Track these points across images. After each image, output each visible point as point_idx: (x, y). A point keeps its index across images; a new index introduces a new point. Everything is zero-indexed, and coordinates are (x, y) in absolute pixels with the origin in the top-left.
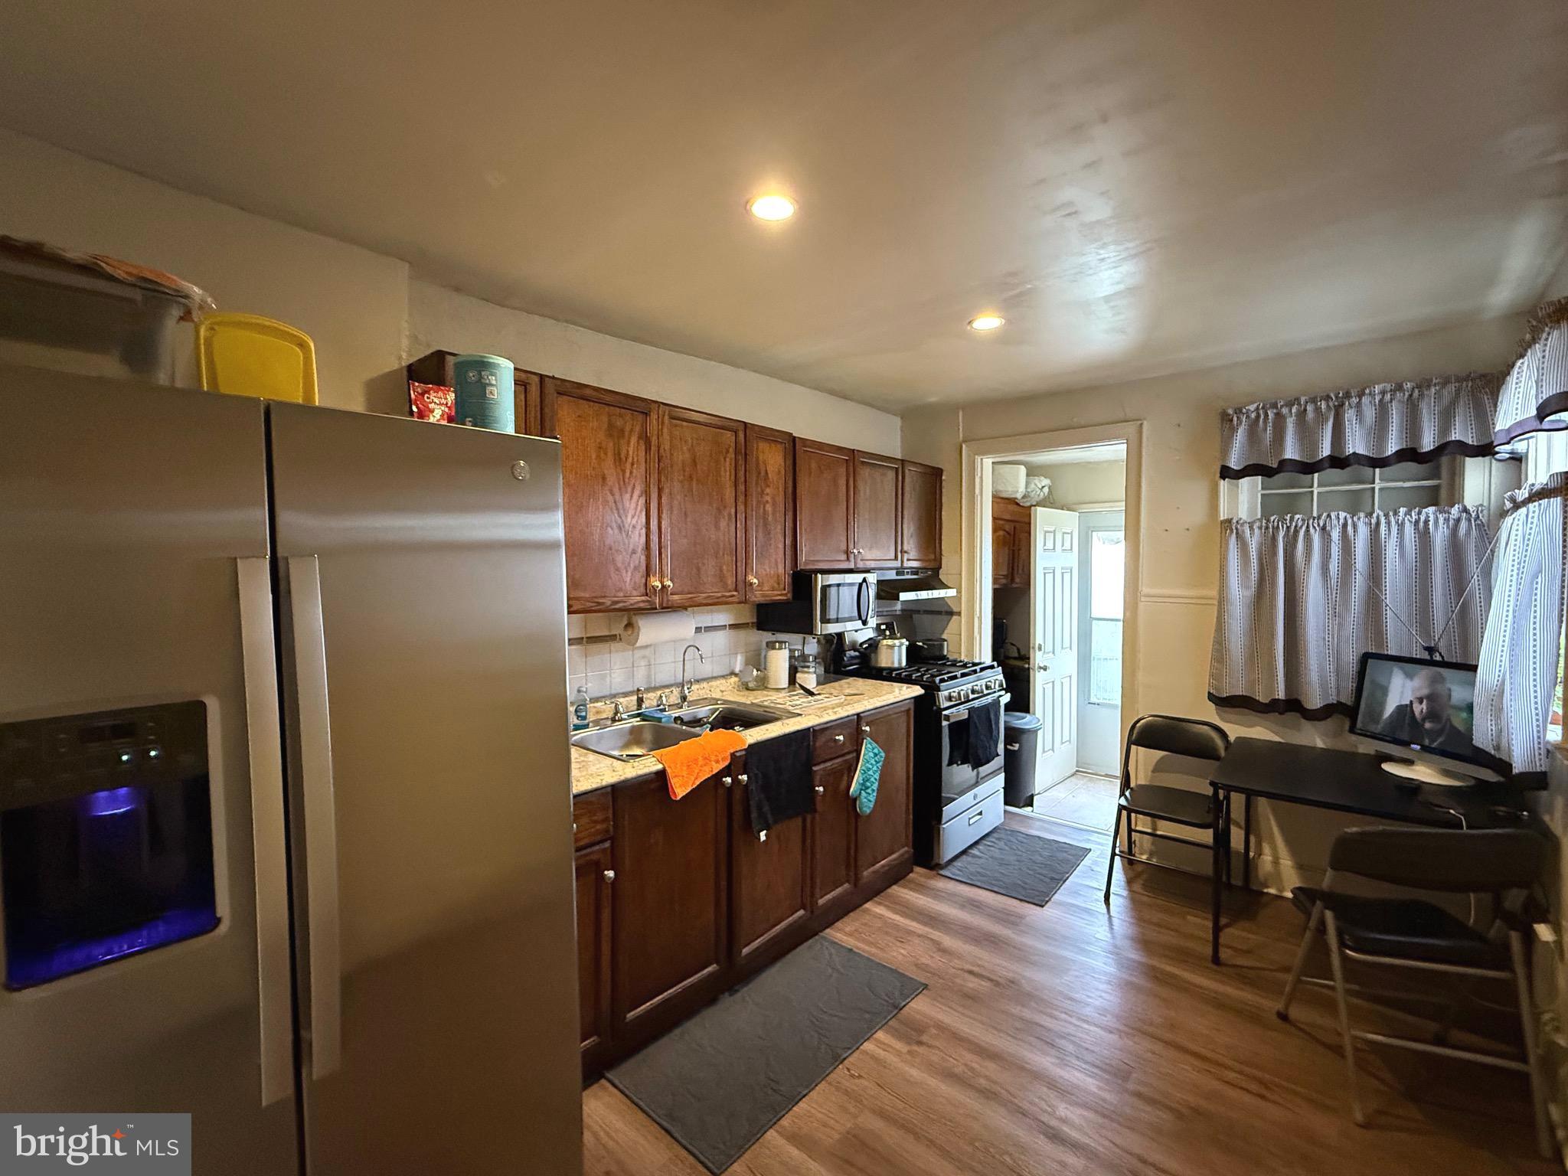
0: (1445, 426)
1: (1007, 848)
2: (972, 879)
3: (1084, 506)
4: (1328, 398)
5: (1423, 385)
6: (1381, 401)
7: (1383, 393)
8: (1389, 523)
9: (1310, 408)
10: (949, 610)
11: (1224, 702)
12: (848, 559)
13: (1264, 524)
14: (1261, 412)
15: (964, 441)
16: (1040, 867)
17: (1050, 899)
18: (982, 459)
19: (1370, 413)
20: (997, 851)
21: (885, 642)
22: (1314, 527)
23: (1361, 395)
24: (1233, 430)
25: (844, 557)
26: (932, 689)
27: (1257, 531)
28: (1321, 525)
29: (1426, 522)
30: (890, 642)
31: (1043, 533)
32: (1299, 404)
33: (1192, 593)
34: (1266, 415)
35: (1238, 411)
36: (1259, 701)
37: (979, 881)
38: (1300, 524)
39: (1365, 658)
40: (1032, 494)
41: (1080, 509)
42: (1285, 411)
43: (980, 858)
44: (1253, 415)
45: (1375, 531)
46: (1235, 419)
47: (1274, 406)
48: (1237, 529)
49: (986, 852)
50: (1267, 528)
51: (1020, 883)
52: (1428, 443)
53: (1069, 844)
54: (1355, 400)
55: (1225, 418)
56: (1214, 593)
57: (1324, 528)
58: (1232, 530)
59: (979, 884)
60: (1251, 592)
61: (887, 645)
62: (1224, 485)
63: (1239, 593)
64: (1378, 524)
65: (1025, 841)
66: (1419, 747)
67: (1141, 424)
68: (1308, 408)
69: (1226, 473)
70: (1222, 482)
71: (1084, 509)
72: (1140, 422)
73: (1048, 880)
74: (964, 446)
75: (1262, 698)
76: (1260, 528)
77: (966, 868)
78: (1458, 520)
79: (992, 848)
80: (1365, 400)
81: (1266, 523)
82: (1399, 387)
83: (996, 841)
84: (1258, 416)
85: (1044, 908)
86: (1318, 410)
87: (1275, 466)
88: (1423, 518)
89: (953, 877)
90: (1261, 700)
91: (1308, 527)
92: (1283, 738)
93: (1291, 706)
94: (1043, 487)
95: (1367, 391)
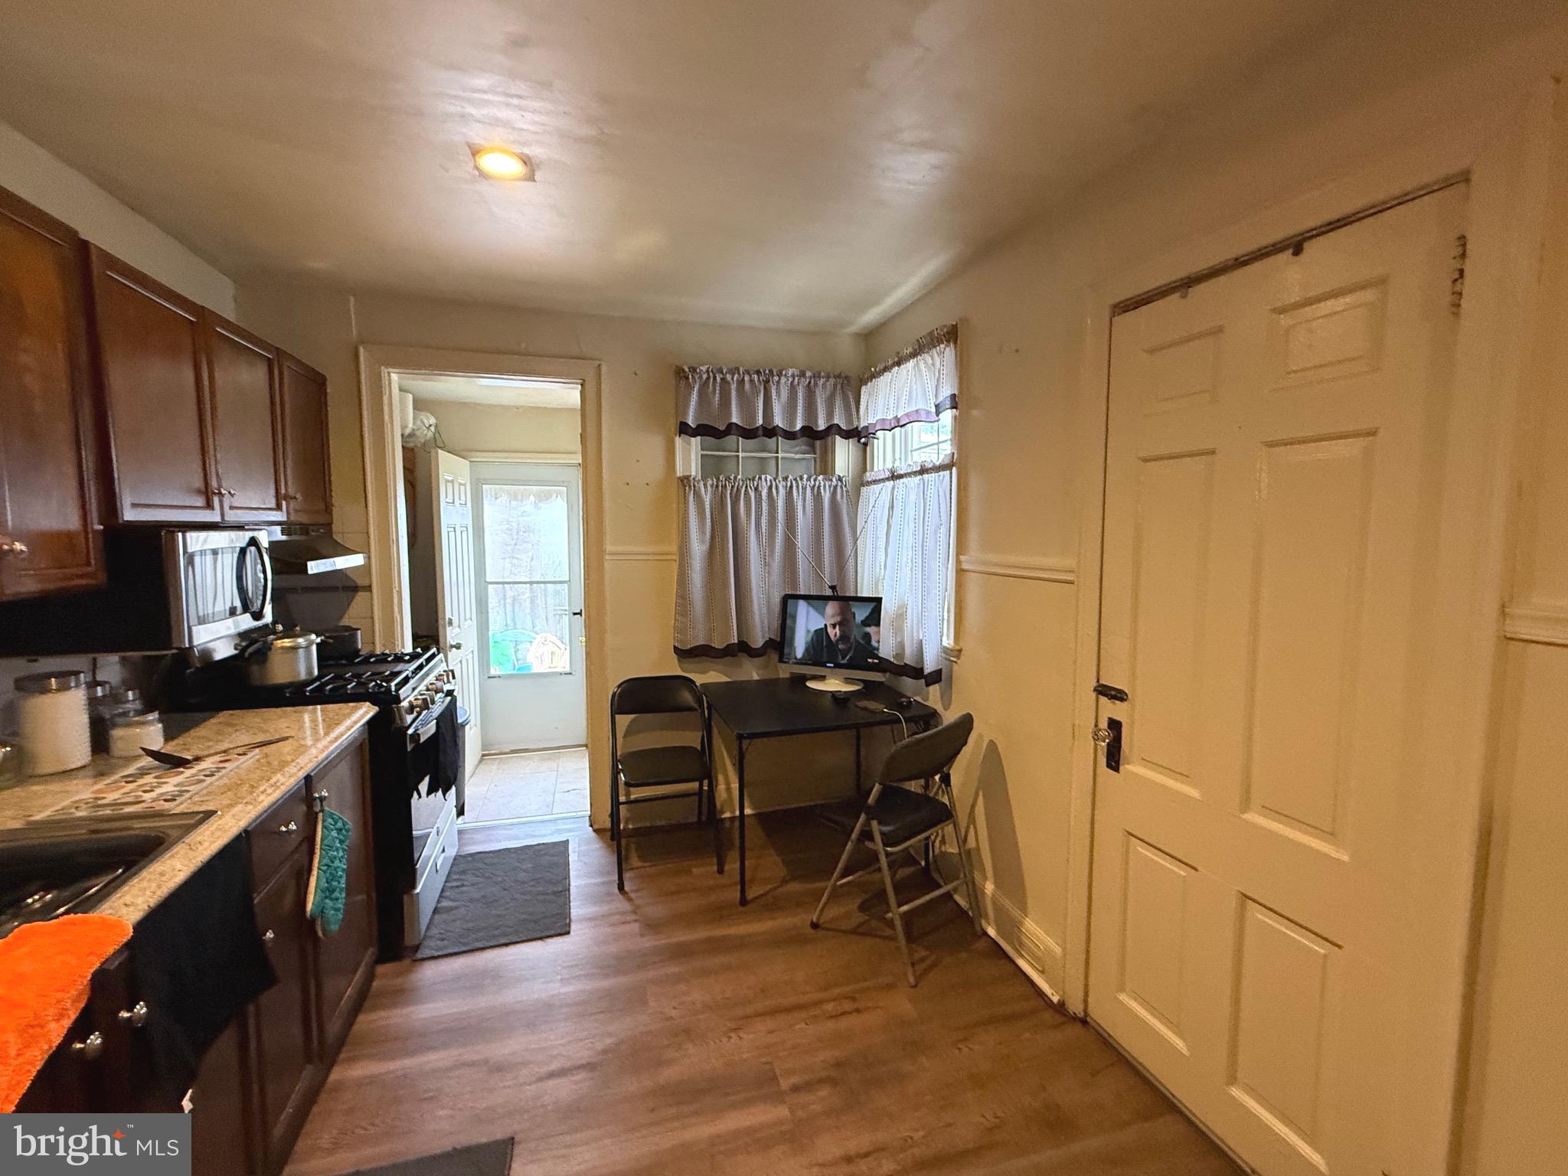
0: (830, 415)
1: (480, 880)
2: (464, 944)
3: (478, 454)
4: (758, 372)
5: (816, 376)
6: (792, 383)
7: (793, 376)
8: (798, 487)
9: (747, 378)
10: (352, 584)
11: (684, 654)
12: (209, 505)
13: (715, 483)
14: (711, 374)
15: (362, 342)
16: (533, 886)
17: (570, 919)
18: (389, 373)
19: (785, 393)
20: (471, 888)
21: (279, 643)
22: (751, 488)
23: (780, 375)
24: (690, 388)
25: (200, 501)
26: (387, 702)
27: (709, 488)
28: (755, 485)
29: (819, 487)
30: (287, 642)
31: (444, 481)
32: (739, 374)
33: (650, 549)
34: (715, 378)
35: (693, 370)
36: (715, 648)
37: (477, 940)
38: (741, 483)
39: (786, 599)
40: (418, 433)
41: (472, 457)
42: (729, 377)
43: (456, 908)
44: (705, 376)
45: (789, 493)
46: (690, 377)
47: (721, 371)
48: (694, 486)
49: (458, 896)
50: (717, 486)
51: (524, 916)
52: (822, 425)
53: (543, 844)
54: (776, 378)
55: (680, 374)
56: (674, 548)
57: (756, 489)
58: (690, 487)
59: (479, 945)
60: (706, 547)
61: (282, 648)
62: (679, 441)
63: (698, 548)
64: (791, 487)
65: (495, 860)
66: (832, 665)
67: (599, 365)
68: (746, 379)
69: (684, 429)
70: (677, 439)
71: (477, 457)
72: (598, 362)
73: (552, 897)
74: (361, 350)
75: (718, 644)
76: (712, 486)
77: (448, 931)
78: (835, 487)
79: (464, 889)
80: (783, 380)
81: (717, 482)
82: (803, 374)
83: (462, 877)
84: (708, 378)
85: (572, 933)
86: (752, 381)
87: (722, 428)
88: (817, 483)
89: (440, 953)
90: (716, 647)
91: (746, 487)
92: (729, 678)
93: (742, 649)
94: (431, 425)
95: (784, 373)
